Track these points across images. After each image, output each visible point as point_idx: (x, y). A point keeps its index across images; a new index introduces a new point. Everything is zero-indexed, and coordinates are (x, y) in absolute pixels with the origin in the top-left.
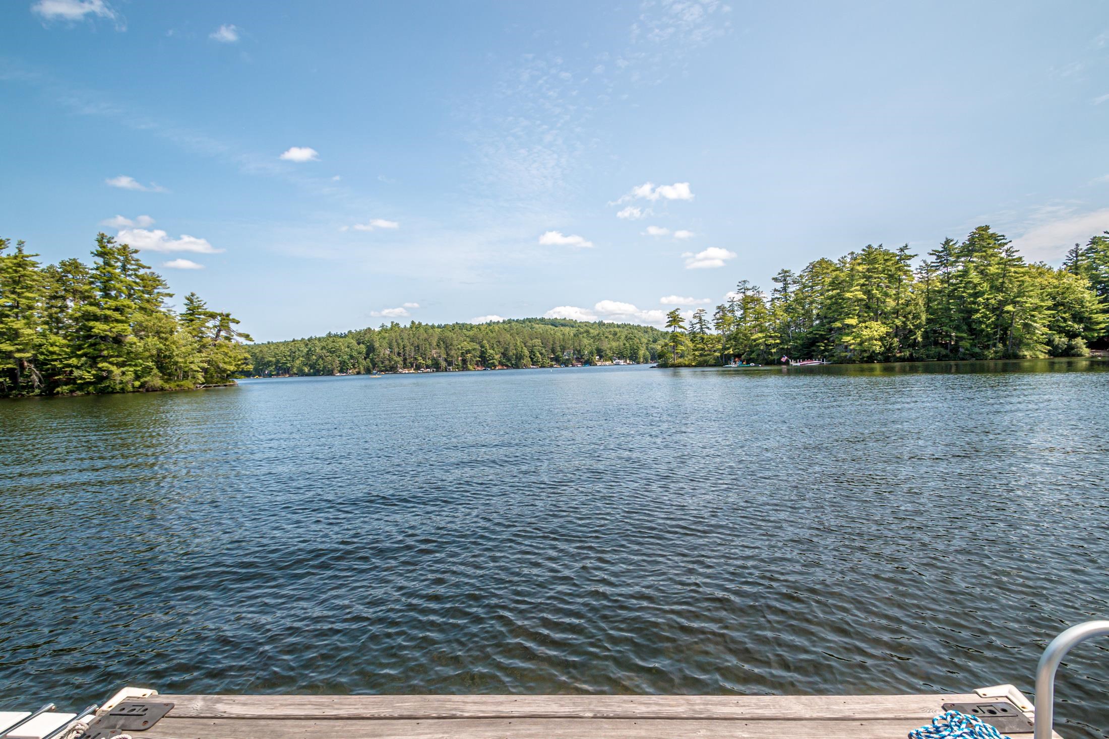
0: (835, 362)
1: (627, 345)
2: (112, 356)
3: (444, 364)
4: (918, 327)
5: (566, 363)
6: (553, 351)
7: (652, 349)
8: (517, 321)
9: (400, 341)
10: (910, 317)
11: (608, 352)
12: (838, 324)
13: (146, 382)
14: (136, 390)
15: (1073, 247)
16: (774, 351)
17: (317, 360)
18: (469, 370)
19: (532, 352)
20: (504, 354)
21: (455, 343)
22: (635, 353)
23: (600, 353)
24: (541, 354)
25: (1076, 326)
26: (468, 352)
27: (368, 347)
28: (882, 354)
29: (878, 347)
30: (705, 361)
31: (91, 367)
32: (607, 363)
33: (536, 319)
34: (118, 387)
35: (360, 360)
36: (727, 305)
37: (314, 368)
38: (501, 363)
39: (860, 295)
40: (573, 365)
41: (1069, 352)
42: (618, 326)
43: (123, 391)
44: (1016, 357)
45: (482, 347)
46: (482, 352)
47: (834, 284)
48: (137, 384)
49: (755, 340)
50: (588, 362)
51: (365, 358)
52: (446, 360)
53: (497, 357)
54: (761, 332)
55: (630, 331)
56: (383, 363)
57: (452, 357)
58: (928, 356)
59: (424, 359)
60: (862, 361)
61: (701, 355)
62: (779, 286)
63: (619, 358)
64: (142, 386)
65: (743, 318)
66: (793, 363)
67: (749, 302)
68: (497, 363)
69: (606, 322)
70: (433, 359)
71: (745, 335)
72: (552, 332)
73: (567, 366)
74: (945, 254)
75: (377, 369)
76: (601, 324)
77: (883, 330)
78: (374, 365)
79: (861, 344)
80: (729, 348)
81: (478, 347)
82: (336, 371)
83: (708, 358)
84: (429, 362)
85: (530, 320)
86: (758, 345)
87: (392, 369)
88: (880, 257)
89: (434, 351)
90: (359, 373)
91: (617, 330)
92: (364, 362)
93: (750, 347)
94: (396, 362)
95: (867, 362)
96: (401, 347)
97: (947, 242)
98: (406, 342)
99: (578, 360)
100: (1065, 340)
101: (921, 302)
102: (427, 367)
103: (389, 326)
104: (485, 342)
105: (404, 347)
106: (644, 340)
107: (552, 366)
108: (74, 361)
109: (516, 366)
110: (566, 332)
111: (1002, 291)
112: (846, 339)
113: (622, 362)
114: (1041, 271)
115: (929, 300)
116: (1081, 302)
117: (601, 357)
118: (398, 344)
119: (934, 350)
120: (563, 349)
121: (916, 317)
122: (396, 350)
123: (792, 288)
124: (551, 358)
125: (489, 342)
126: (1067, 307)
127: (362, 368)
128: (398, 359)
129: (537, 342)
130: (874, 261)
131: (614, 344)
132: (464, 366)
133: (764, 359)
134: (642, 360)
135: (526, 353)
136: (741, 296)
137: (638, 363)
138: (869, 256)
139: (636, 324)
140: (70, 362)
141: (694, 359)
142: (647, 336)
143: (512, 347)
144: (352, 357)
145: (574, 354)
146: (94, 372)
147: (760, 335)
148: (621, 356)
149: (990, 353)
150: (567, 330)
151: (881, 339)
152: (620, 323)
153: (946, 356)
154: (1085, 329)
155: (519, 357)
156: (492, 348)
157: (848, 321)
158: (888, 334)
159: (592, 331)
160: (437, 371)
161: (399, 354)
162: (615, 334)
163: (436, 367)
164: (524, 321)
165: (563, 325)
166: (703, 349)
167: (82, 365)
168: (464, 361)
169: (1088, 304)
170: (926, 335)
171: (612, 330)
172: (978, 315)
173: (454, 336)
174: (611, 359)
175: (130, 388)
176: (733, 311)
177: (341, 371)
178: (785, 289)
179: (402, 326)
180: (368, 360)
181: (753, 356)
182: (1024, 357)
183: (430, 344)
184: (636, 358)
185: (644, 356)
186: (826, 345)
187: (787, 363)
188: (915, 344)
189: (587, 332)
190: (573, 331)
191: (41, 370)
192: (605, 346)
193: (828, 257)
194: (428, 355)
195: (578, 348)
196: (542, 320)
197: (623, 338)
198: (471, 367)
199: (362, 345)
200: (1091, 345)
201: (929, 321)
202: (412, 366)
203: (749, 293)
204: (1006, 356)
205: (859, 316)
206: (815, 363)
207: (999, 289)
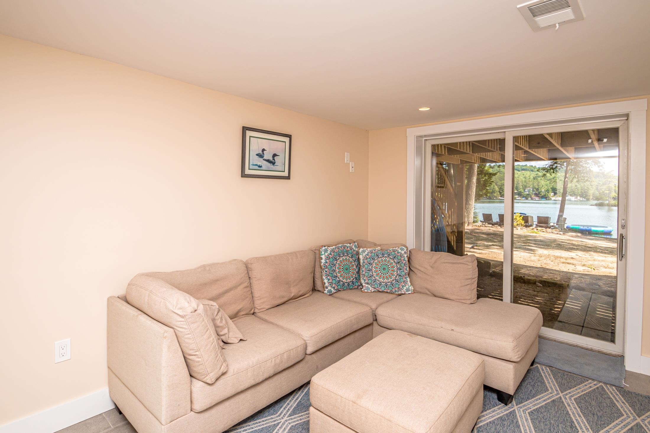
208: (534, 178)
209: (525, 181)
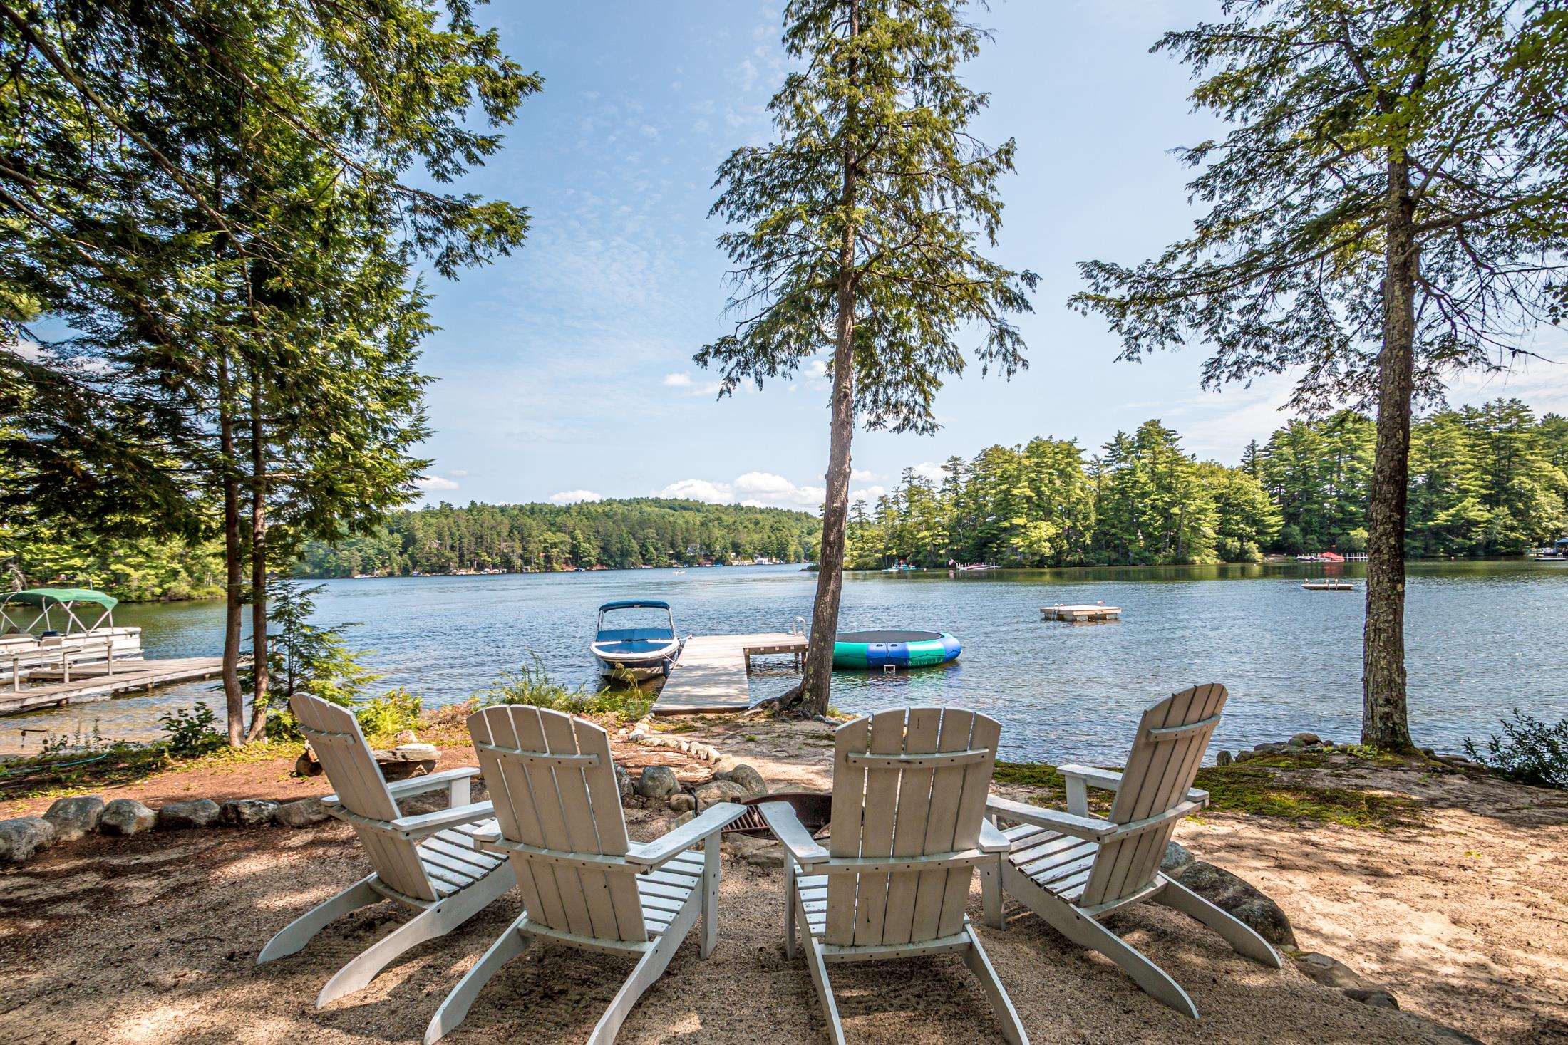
0: (1005, 567)
1: (773, 538)
2: (129, 556)
3: (518, 562)
4: (1087, 528)
5: (690, 562)
6: (673, 545)
7: (807, 543)
8: (620, 502)
9: (454, 530)
10: (1080, 517)
11: (747, 547)
12: (1006, 524)
13: (169, 589)
14: (156, 599)
15: (1250, 443)
16: (942, 552)
17: (326, 555)
18: (555, 571)
19: (643, 546)
20: (604, 550)
21: (535, 533)
22: (784, 549)
23: (736, 548)
24: (656, 549)
25: (1248, 529)
26: (554, 545)
27: (405, 536)
28: (1052, 557)
29: (1047, 550)
30: (865, 564)
31: (100, 569)
32: (746, 562)
33: (647, 500)
34: (134, 595)
35: (394, 556)
36: (891, 496)
37: (321, 567)
38: (599, 561)
39: (1029, 492)
40: (700, 565)
41: (1242, 557)
42: (761, 511)
43: (140, 600)
44: (1185, 562)
45: (573, 538)
46: (574, 546)
47: (1004, 478)
48: (158, 591)
49: (922, 539)
50: (721, 561)
51: (401, 554)
52: (521, 557)
53: (593, 553)
54: (927, 529)
55: (777, 518)
56: (428, 560)
57: (531, 552)
58: (1098, 561)
59: (490, 555)
60: (1032, 565)
61: (861, 556)
62: (950, 475)
63: (762, 556)
64: (164, 593)
65: (908, 512)
66: (960, 568)
67: (913, 493)
68: (594, 561)
69: (744, 504)
70: (503, 555)
71: (911, 533)
72: (671, 519)
73: (691, 566)
74: (1118, 448)
75: (420, 569)
76: (738, 508)
77: (1052, 530)
78: (415, 563)
79: (1030, 546)
80: (891, 548)
81: (567, 539)
82: (355, 572)
83: (868, 559)
84: (498, 560)
85: (638, 501)
86: (925, 544)
87: (442, 569)
88: (1048, 450)
89: (504, 544)
90: (391, 575)
91: (760, 516)
92: (399, 558)
93: (917, 547)
94: (449, 560)
95: (1038, 566)
96: (457, 538)
97: (1120, 435)
98: (463, 530)
99: (707, 557)
100: (1237, 544)
101: (1091, 501)
102: (495, 566)
103: (438, 507)
104: (578, 532)
105: (461, 538)
106: (796, 532)
107: (670, 566)
108: (77, 562)
109: (620, 566)
110: (691, 519)
111: (1169, 492)
112: (1015, 540)
113: (766, 561)
114: (1213, 470)
115: (1100, 499)
116: (1252, 503)
117: (738, 554)
118: (452, 534)
119: (1104, 554)
120: (687, 542)
121: (1086, 517)
122: (449, 542)
123: (964, 478)
124: (670, 555)
125: (583, 532)
126: (1239, 508)
127: (396, 568)
128: (451, 555)
129: (652, 532)
130: (1043, 454)
131: (756, 537)
132: (547, 566)
133: (932, 561)
134: (792, 558)
135: (636, 547)
136: (905, 486)
137: (788, 562)
138: (1036, 449)
139: (785, 509)
140: (72, 562)
141: (852, 560)
142: (799, 525)
143: (615, 539)
144: (380, 551)
145: (701, 549)
146: (104, 576)
147: (927, 533)
148: (765, 553)
149: (1159, 559)
150: (689, 515)
151: (1049, 540)
152: (763, 506)
153: (1116, 560)
154: (1258, 533)
155: (625, 553)
156: (588, 540)
157: (1017, 521)
158: (1058, 535)
159: (725, 518)
160: (509, 572)
161: (452, 547)
162: (757, 523)
163: (508, 566)
164: (630, 502)
165: (684, 508)
166: (862, 549)
167: (88, 567)
168: (548, 559)
169: (1259, 506)
170: (1095, 538)
171: (752, 516)
172: (1145, 518)
173: (534, 523)
174: (751, 557)
175: (148, 596)
176: (897, 503)
177: (363, 572)
178: (955, 479)
179: (455, 507)
180: (406, 556)
181: (920, 557)
182: (1193, 562)
183: (499, 535)
184: (785, 555)
185: (796, 552)
186: (999, 546)
187: (954, 566)
188: (1085, 548)
189: (719, 519)
190: (699, 518)
191: (26, 573)
192: (744, 538)
193: (1002, 445)
194: (496, 550)
195: (707, 542)
196: (656, 502)
197: (767, 528)
198: (557, 567)
199: (396, 535)
200: (1266, 550)
201: (1099, 522)
202: (472, 565)
203: (915, 482)
204: (1175, 561)
205: (1028, 515)
206: (983, 567)
207: (1169, 489)
208: (702, 524)
209: (687, 530)
